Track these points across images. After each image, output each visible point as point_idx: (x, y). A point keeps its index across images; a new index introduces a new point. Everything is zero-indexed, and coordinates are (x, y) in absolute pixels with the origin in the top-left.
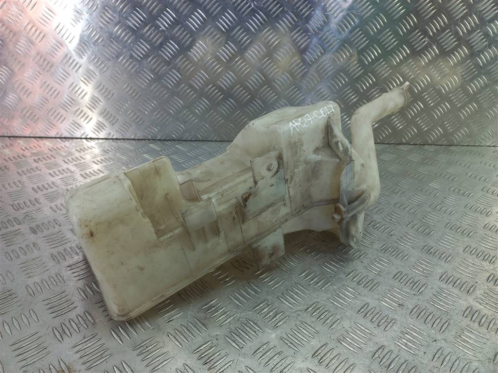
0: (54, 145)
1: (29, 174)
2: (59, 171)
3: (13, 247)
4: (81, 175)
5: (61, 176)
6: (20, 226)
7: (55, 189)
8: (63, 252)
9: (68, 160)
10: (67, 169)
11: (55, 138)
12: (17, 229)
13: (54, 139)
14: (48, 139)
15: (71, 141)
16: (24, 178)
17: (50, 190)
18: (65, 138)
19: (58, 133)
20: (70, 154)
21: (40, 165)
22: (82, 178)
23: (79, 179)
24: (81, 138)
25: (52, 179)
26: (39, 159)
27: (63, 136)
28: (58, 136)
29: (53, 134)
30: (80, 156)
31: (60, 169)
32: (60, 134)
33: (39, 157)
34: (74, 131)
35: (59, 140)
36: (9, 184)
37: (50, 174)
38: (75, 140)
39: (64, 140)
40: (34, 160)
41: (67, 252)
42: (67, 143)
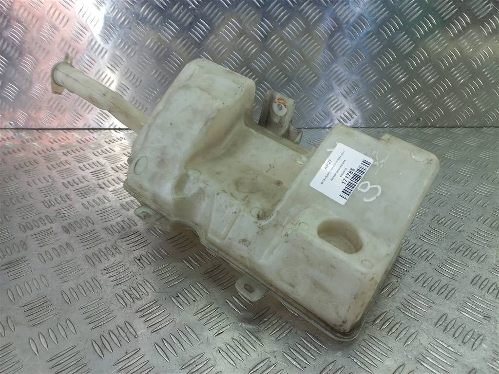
0: (82, 137)
1: (59, 169)
2: (89, 164)
3: (46, 248)
4: (112, 168)
5: (92, 170)
6: (52, 224)
7: (86, 183)
8: (97, 253)
9: (98, 152)
10: (97, 162)
11: (83, 129)
12: (49, 228)
13: (82, 131)
14: (75, 131)
15: (99, 132)
16: (54, 173)
17: (81, 185)
18: (93, 129)
19: (85, 125)
20: (100, 146)
21: (69, 158)
22: (114, 171)
23: (110, 172)
24: (109, 129)
25: (83, 173)
26: (68, 152)
27: (91, 127)
28: (86, 127)
29: (80, 125)
30: (110, 148)
31: (90, 162)
32: (88, 125)
33: (68, 150)
34: (103, 122)
35: (87, 131)
36: (39, 179)
37: (80, 167)
38: (103, 131)
39: (92, 131)
40: (63, 153)
41: (102, 253)
42: (96, 135)
